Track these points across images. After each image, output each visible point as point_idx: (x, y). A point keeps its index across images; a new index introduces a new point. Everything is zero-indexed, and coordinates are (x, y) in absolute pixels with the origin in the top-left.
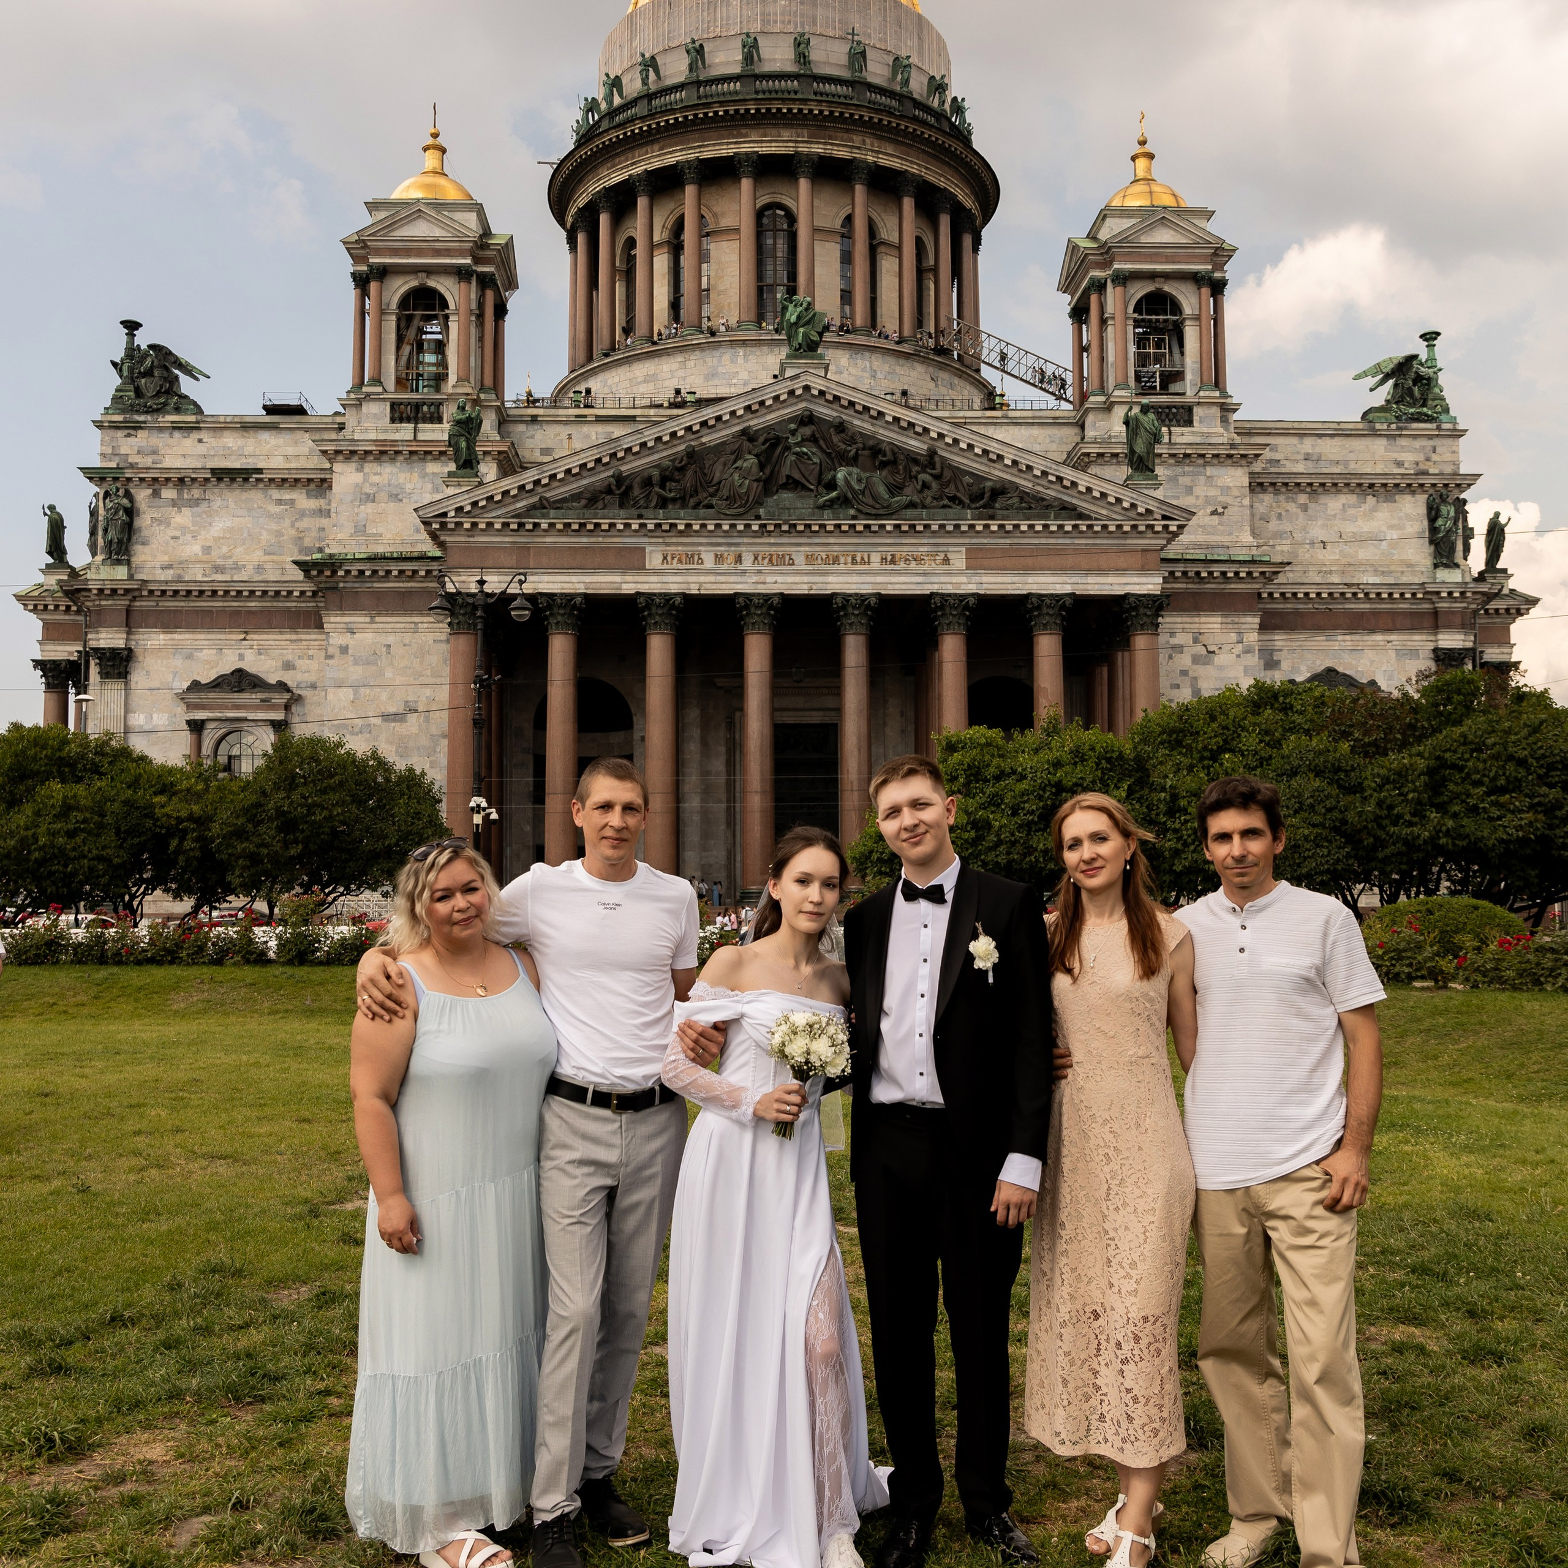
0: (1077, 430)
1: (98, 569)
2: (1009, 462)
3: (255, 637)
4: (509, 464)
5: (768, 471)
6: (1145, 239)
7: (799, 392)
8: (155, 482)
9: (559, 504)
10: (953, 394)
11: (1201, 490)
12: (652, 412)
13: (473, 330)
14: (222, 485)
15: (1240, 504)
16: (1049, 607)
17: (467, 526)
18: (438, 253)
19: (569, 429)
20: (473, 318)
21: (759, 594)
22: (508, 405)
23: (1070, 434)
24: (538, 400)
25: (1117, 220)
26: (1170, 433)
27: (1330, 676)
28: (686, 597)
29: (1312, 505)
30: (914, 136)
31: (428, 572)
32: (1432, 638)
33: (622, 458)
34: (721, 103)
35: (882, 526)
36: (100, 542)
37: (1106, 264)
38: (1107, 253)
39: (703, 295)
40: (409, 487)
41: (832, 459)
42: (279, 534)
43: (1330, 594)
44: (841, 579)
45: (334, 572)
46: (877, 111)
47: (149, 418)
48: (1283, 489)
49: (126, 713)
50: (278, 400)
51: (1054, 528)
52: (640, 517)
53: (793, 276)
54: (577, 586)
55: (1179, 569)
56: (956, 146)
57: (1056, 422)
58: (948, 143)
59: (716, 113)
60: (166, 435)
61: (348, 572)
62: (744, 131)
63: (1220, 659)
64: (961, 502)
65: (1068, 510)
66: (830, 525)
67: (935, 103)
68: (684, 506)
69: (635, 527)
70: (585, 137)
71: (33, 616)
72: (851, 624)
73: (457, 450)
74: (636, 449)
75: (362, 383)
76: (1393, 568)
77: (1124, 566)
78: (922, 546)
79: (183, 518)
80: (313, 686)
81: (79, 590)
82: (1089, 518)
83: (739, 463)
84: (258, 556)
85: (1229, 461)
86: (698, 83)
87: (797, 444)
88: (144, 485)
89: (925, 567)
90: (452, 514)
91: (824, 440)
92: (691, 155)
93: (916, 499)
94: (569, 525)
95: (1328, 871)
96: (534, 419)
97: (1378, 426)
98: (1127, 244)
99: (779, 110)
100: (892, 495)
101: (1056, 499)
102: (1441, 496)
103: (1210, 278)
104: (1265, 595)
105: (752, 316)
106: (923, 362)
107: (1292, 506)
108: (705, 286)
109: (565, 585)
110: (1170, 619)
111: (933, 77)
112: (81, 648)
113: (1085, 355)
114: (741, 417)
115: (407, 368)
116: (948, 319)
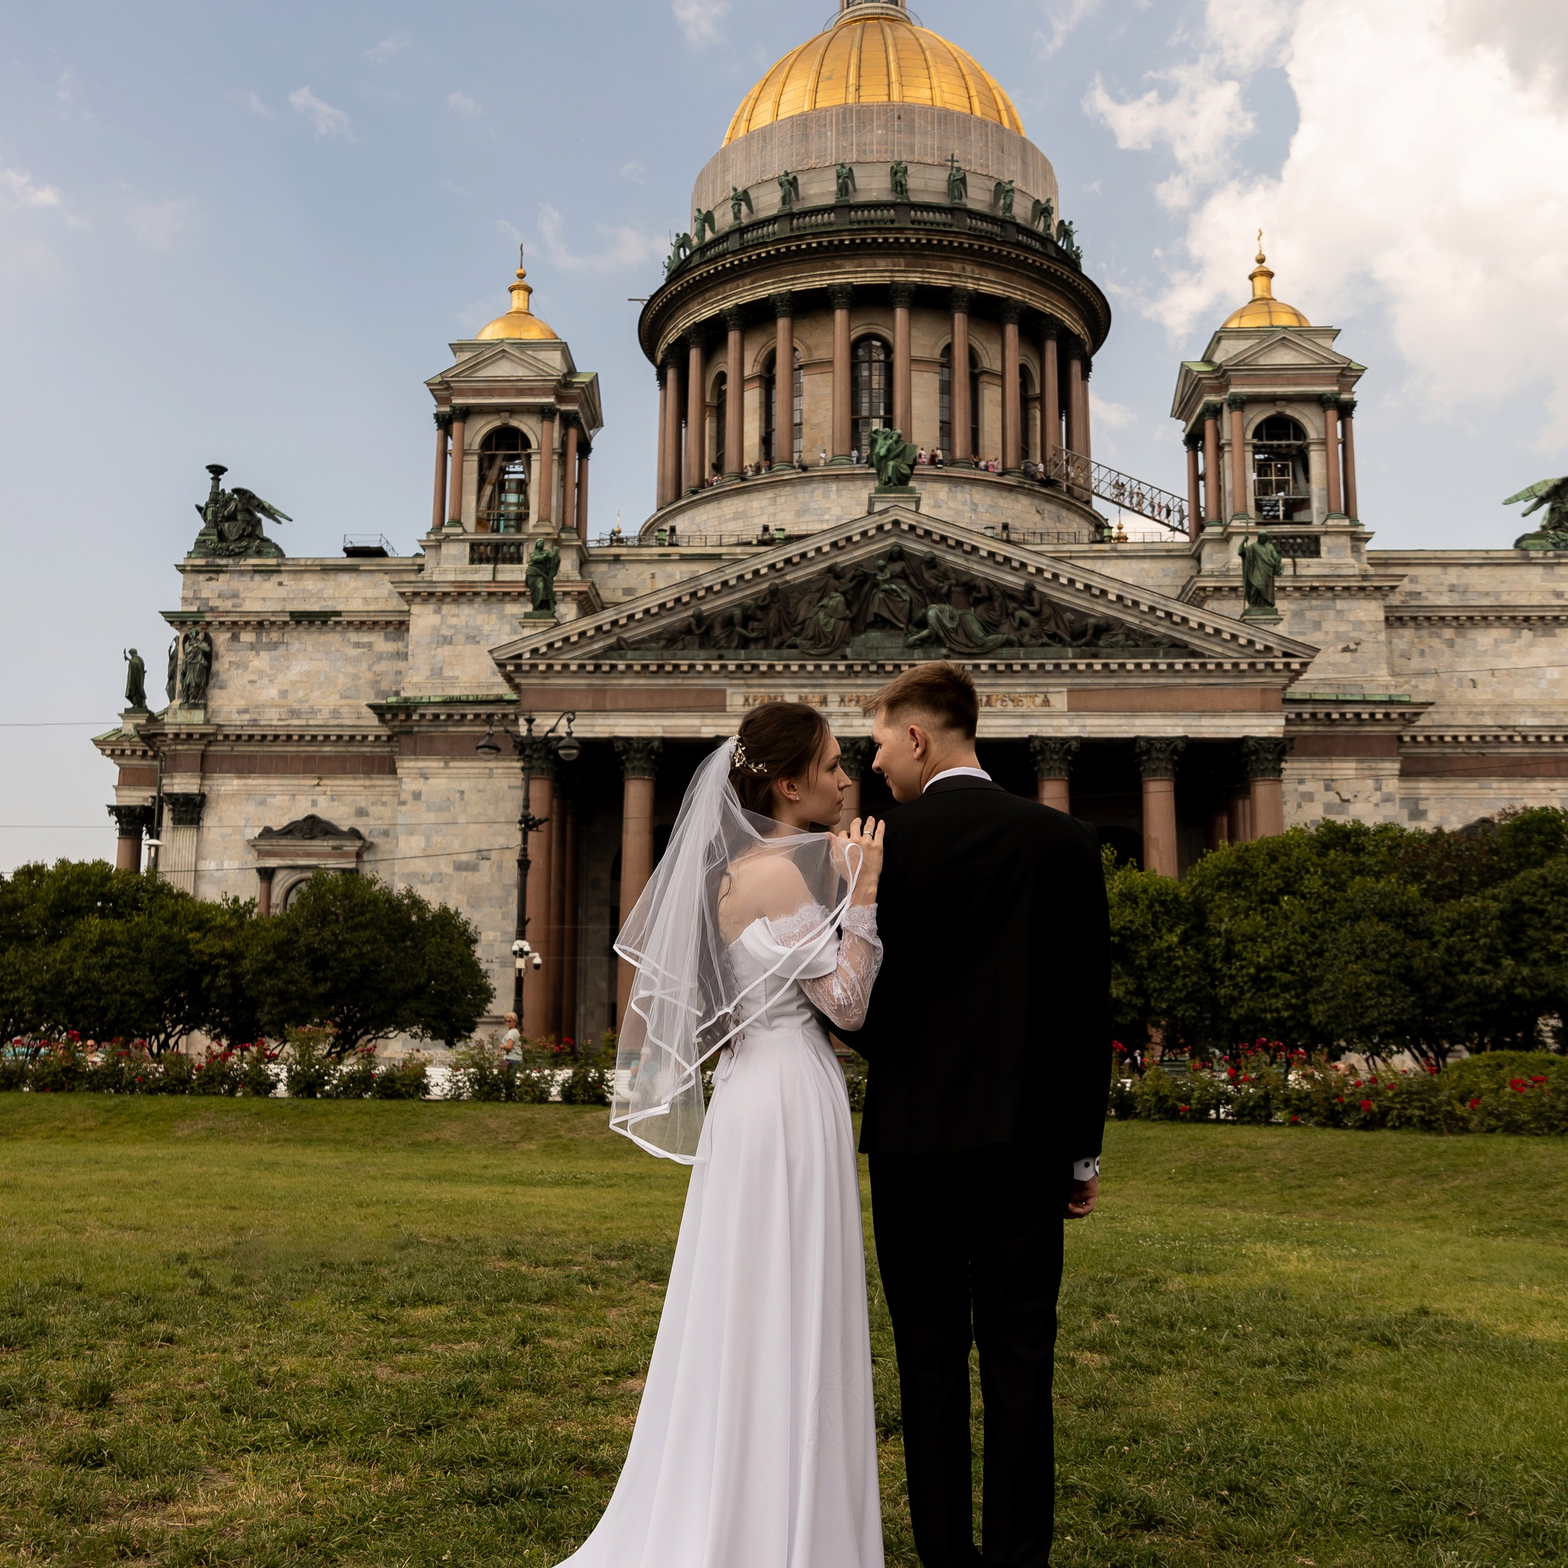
0: (1193, 563)
1: (175, 713)
2: (1114, 598)
3: (329, 782)
4: (589, 604)
5: (855, 609)
6: (1265, 361)
7: (888, 527)
8: (235, 627)
9: (637, 645)
10: (1060, 528)
11: (1331, 625)
12: (739, 550)
13: (555, 469)
14: (301, 628)
15: (1375, 641)
16: (1159, 751)
17: (542, 668)
18: (521, 392)
19: (652, 569)
20: (556, 457)
22: (591, 544)
23: (1184, 567)
25: (1233, 342)
26: (1295, 565)
27: (1484, 827)
29: (1459, 641)
30: (1017, 262)
31: (503, 716)
33: (703, 598)
34: (815, 235)
35: (977, 666)
36: (178, 686)
37: (1222, 388)
38: (1221, 376)
39: (795, 429)
40: (486, 629)
41: (923, 597)
42: (356, 677)
43: (1483, 737)
45: (409, 716)
46: (978, 238)
47: (231, 561)
48: (1426, 624)
49: (197, 858)
50: (360, 542)
51: (1163, 667)
52: (721, 657)
53: (890, 408)
54: (655, 729)
55: (1307, 711)
56: (1063, 271)
57: (1170, 554)
58: (1053, 267)
59: (809, 245)
60: (247, 578)
61: (423, 716)
62: (838, 262)
63: (1354, 805)
64: (1061, 641)
65: (1178, 648)
67: (1041, 228)
68: (767, 646)
69: (715, 668)
70: (677, 271)
71: (110, 761)
74: (717, 588)
75: (442, 524)
76: (1554, 709)
77: (1242, 707)
78: (1020, 687)
79: (261, 661)
80: (386, 834)
81: (155, 735)
82: (1202, 655)
83: (825, 602)
84: (333, 700)
85: (1362, 594)
86: (791, 216)
87: (886, 581)
88: (224, 628)
89: (1024, 709)
90: (528, 655)
91: (915, 576)
92: (783, 288)
93: (1013, 637)
94: (647, 666)
95: (1392, 1021)
96: (617, 559)
97: (1533, 554)
98: (1244, 368)
99: (875, 240)
100: (987, 632)
101: (1165, 635)
103: (1336, 401)
106: (1027, 495)
107: (1436, 642)
108: (797, 420)
109: (643, 729)
110: (1296, 765)
111: (1037, 202)
112: (155, 794)
113: (1201, 483)
114: (827, 553)
115: (489, 508)
116: (1055, 449)
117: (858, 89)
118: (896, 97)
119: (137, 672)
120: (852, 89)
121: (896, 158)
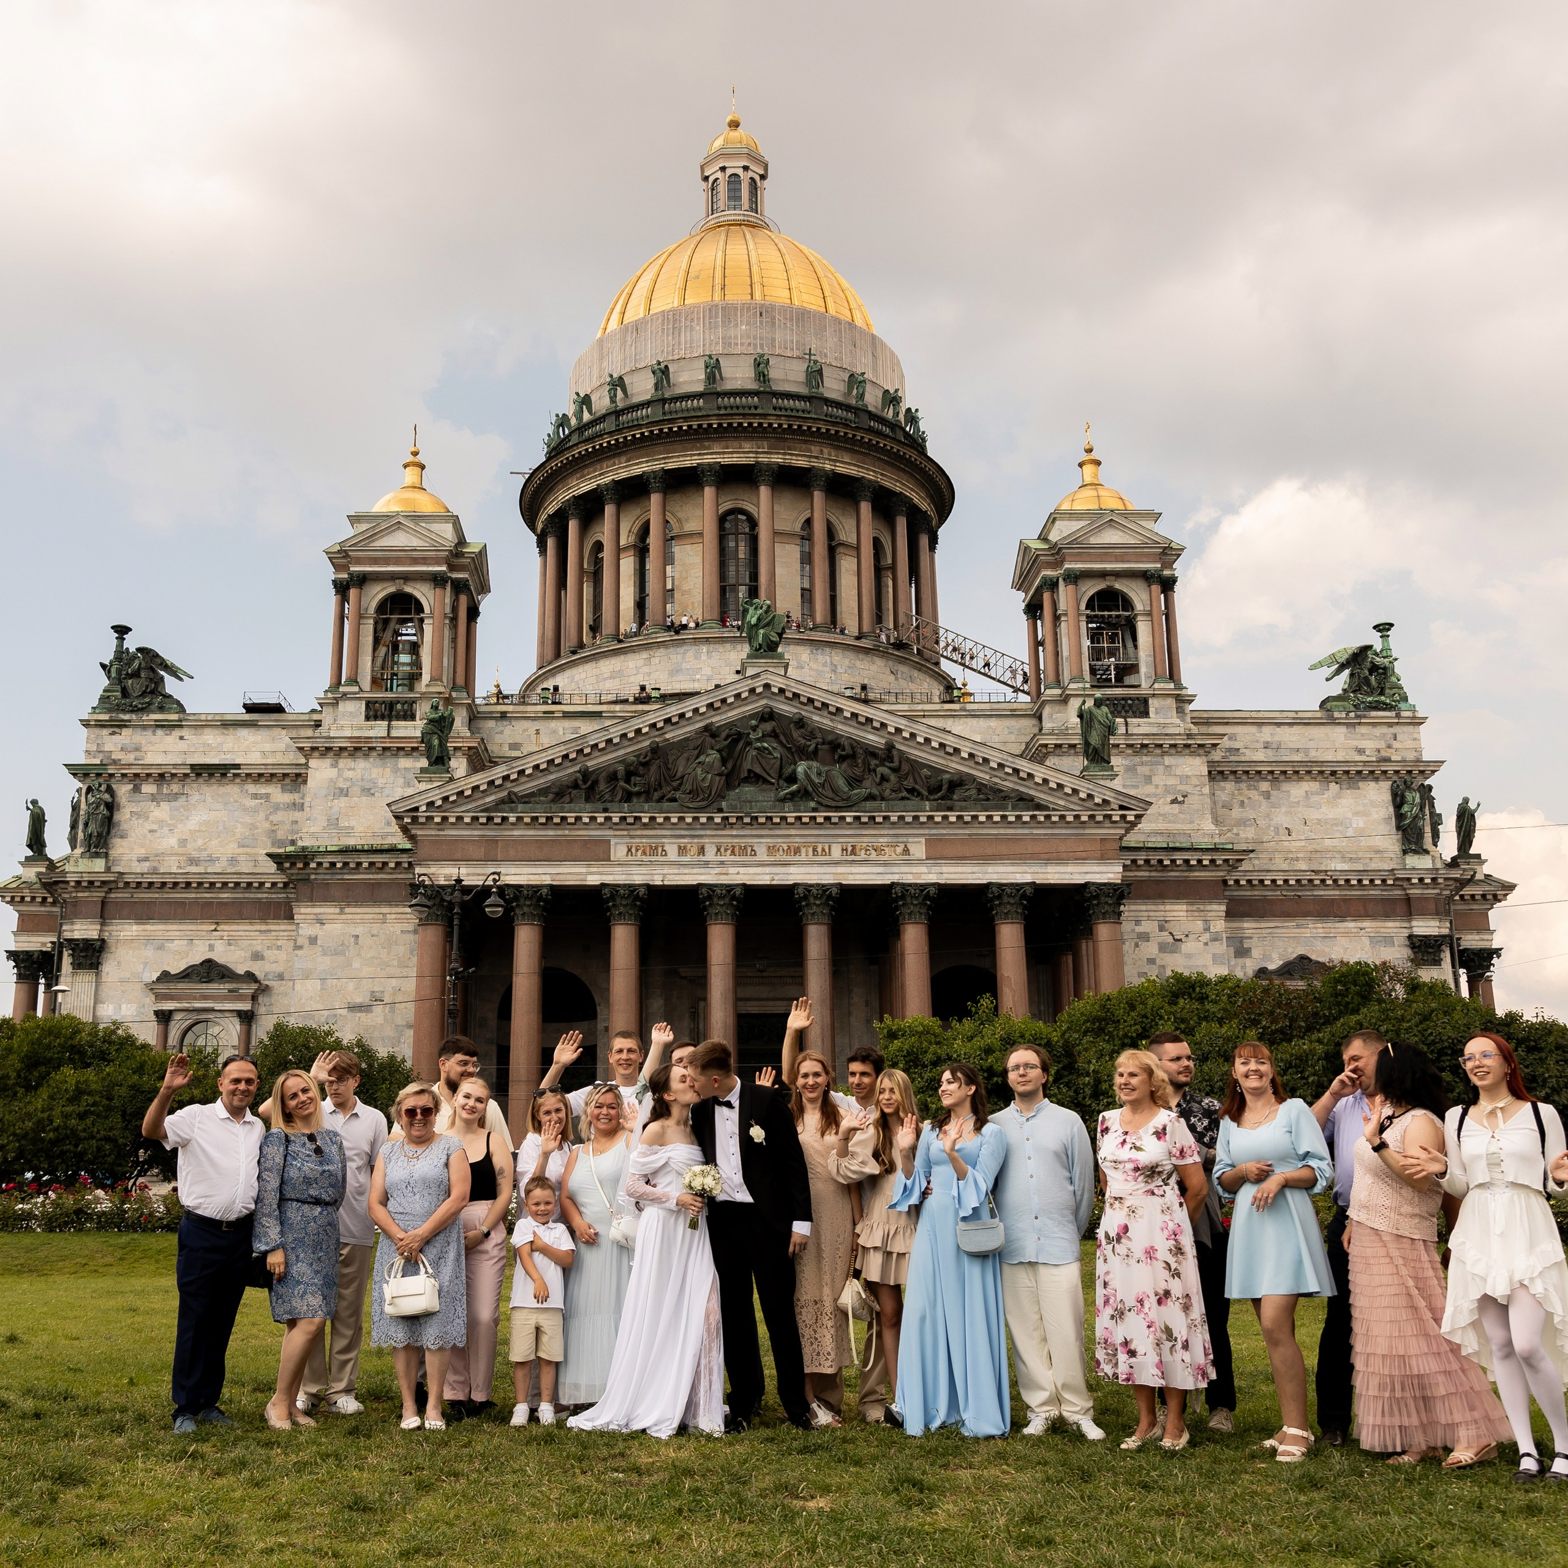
0: (1034, 721)
1: (77, 861)
2: (966, 755)
3: (225, 927)
4: (479, 760)
5: (730, 765)
6: (1093, 540)
7: (759, 690)
8: (137, 779)
9: (527, 799)
10: (913, 687)
11: (1160, 779)
12: (618, 707)
13: (447, 632)
14: (201, 780)
15: (1200, 793)
16: (1010, 896)
17: (438, 820)
18: (415, 561)
19: (537, 725)
20: (447, 621)
21: (722, 885)
22: (478, 701)
23: (1029, 724)
24: (507, 697)
25: (1066, 523)
26: (1127, 724)
27: (1301, 966)
28: (650, 888)
29: (1274, 793)
30: (869, 445)
31: (398, 864)
32: (1406, 925)
33: (589, 754)
34: (685, 419)
35: (842, 818)
36: (81, 835)
37: (1058, 564)
38: (1057, 553)
39: (668, 594)
40: (381, 782)
41: (792, 754)
42: (253, 827)
43: (1298, 881)
44: (803, 870)
45: (306, 865)
46: (834, 424)
47: (134, 717)
48: (1244, 777)
49: (95, 1003)
50: (258, 699)
51: (1012, 819)
52: (605, 810)
53: (754, 576)
54: (544, 877)
55: (1141, 857)
56: (911, 454)
57: (1014, 714)
58: (902, 451)
59: (680, 428)
60: (149, 732)
61: (320, 864)
62: (706, 444)
63: (1188, 947)
64: (919, 794)
65: (1025, 801)
66: (791, 817)
67: (890, 414)
68: (647, 801)
69: (600, 820)
70: (556, 450)
71: (10, 908)
72: (813, 914)
73: (430, 747)
74: (601, 746)
75: (339, 683)
76: (1360, 855)
77: (1084, 855)
78: (882, 837)
79: (161, 812)
80: (281, 977)
81: (56, 883)
82: (1047, 808)
83: (702, 758)
84: (232, 849)
85: (1187, 751)
86: (664, 401)
87: (758, 740)
88: (126, 780)
89: (885, 858)
90: (424, 808)
91: (785, 735)
92: (657, 466)
93: (875, 791)
94: (537, 818)
96: (503, 716)
97: (1336, 715)
98: (1076, 546)
99: (740, 424)
100: (852, 788)
101: (1013, 790)
102: (1405, 782)
103: (1160, 576)
104: (1231, 883)
105: (716, 614)
106: (882, 657)
107: (1253, 794)
108: (669, 587)
109: (532, 877)
110: (1133, 908)
111: (887, 391)
112: (55, 940)
113: (1041, 648)
114: (704, 713)
115: (383, 669)
116: (907, 615)
117: (723, 288)
118: (758, 295)
119: (38, 822)
120: (718, 288)
121: (759, 351)
